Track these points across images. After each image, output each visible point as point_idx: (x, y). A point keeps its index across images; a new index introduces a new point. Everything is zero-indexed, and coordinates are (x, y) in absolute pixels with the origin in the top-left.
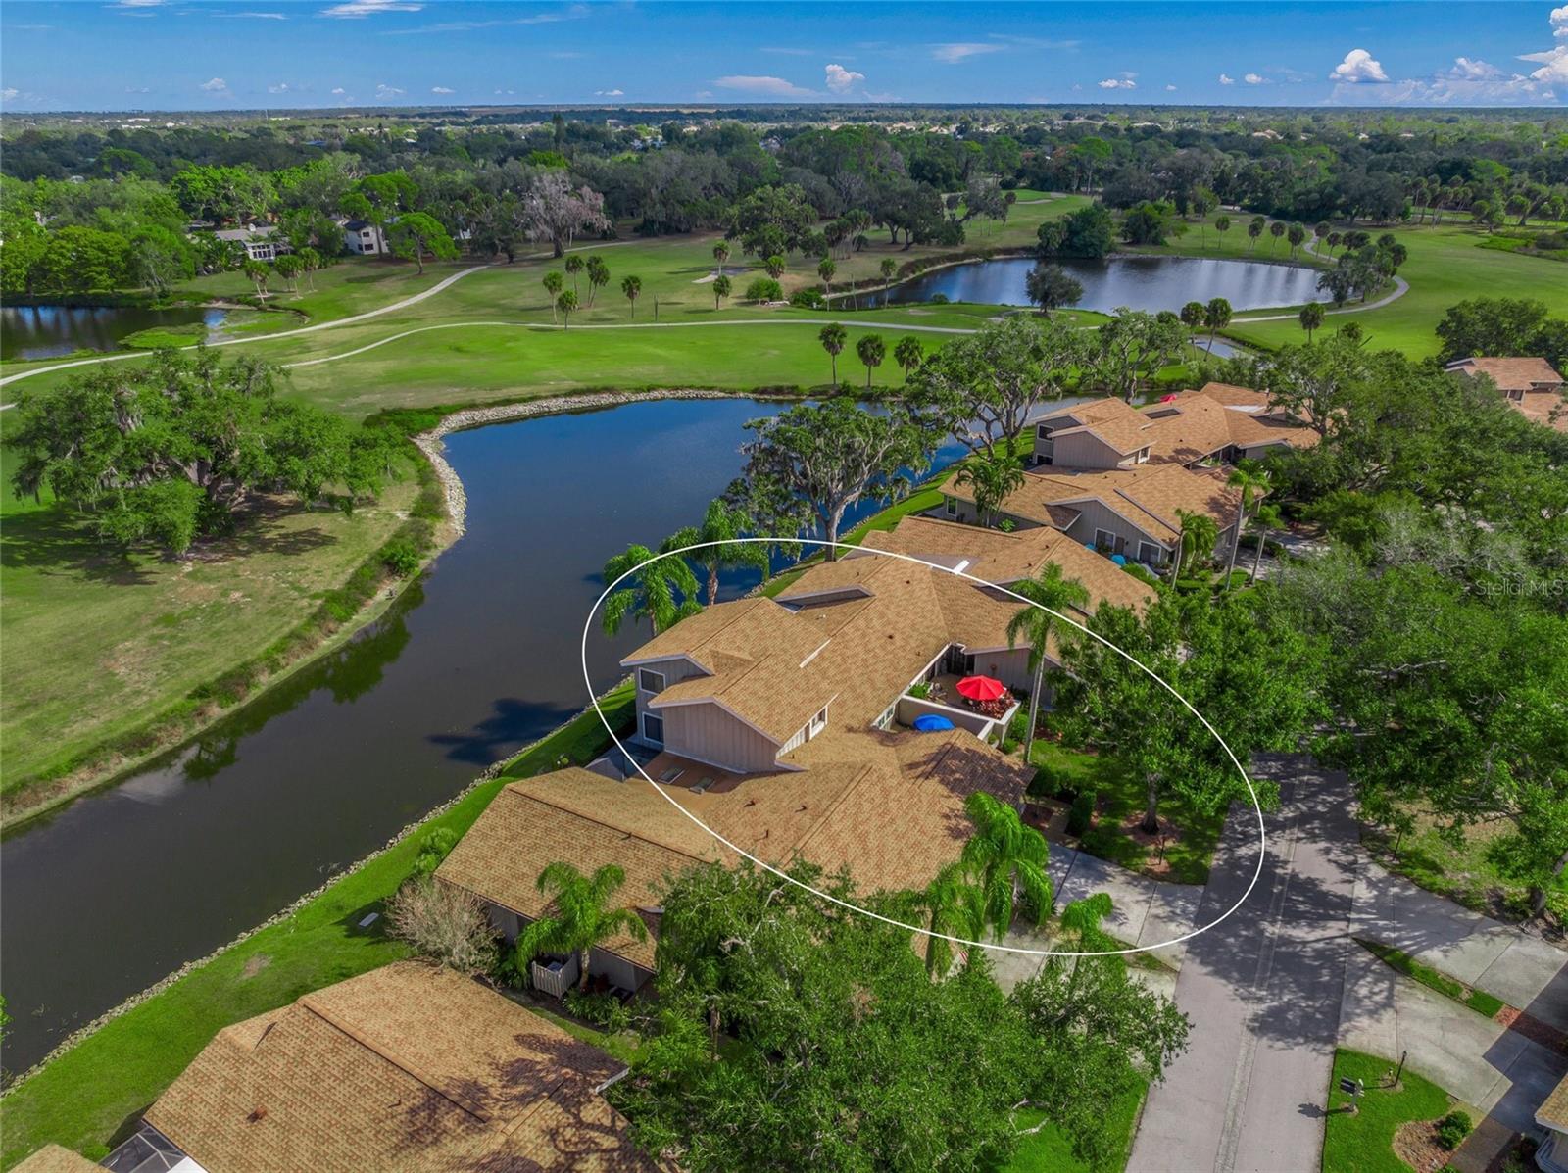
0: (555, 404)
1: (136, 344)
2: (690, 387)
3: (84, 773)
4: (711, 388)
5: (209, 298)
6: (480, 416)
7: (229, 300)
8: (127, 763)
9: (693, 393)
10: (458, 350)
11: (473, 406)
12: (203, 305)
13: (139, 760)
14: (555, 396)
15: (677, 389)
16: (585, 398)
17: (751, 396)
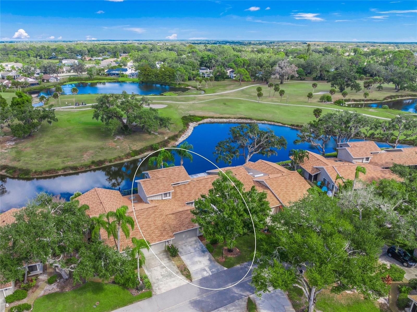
0: (233, 120)
1: (164, 94)
2: (273, 121)
3: (62, 171)
4: (279, 123)
5: (189, 86)
6: (213, 120)
7: (192, 87)
8: (71, 172)
9: (273, 123)
10: (225, 104)
11: (212, 118)
12: (187, 87)
13: (73, 172)
14: (235, 118)
15: (269, 121)
16: (242, 120)
17: (289, 126)
